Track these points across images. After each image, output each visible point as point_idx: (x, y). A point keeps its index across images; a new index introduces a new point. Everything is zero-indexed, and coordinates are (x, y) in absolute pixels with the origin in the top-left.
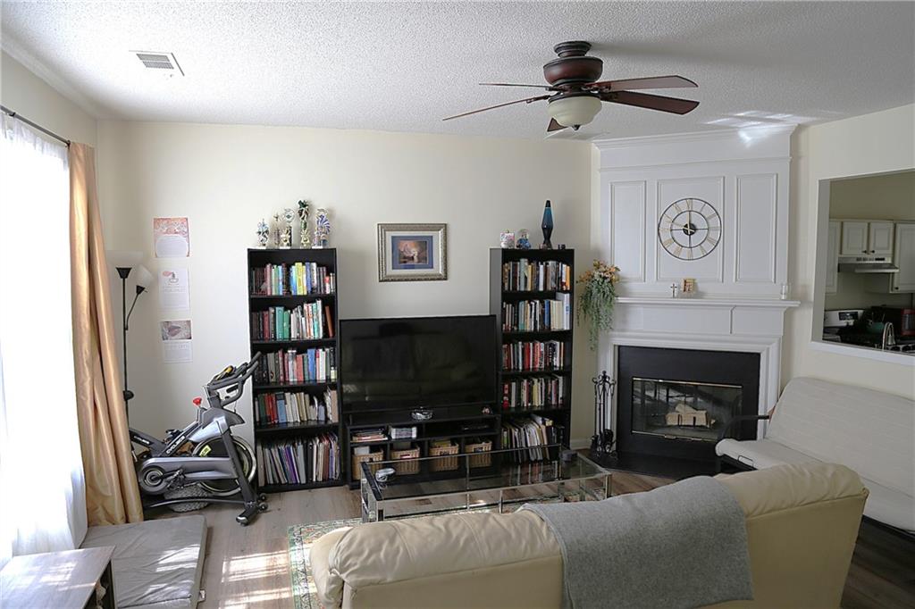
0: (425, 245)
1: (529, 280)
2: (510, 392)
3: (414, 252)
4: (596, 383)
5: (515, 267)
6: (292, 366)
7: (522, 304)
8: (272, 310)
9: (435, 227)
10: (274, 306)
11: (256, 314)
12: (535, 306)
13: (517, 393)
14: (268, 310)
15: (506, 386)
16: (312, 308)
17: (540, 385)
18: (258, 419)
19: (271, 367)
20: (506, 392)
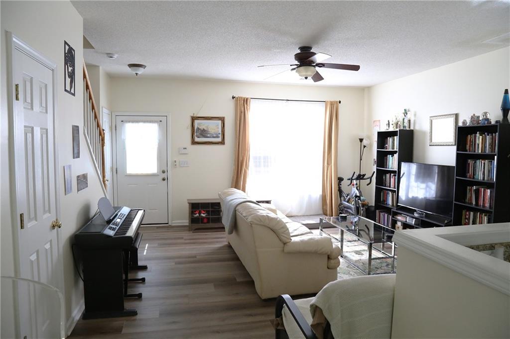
1: (480, 146)
2: (469, 218)
5: (475, 137)
6: (392, 181)
7: (478, 161)
9: (451, 115)
10: (390, 154)
11: (385, 158)
12: (484, 164)
13: (473, 219)
14: (387, 156)
15: (467, 213)
16: (396, 156)
17: (486, 218)
18: (382, 200)
19: (387, 180)
20: (467, 217)
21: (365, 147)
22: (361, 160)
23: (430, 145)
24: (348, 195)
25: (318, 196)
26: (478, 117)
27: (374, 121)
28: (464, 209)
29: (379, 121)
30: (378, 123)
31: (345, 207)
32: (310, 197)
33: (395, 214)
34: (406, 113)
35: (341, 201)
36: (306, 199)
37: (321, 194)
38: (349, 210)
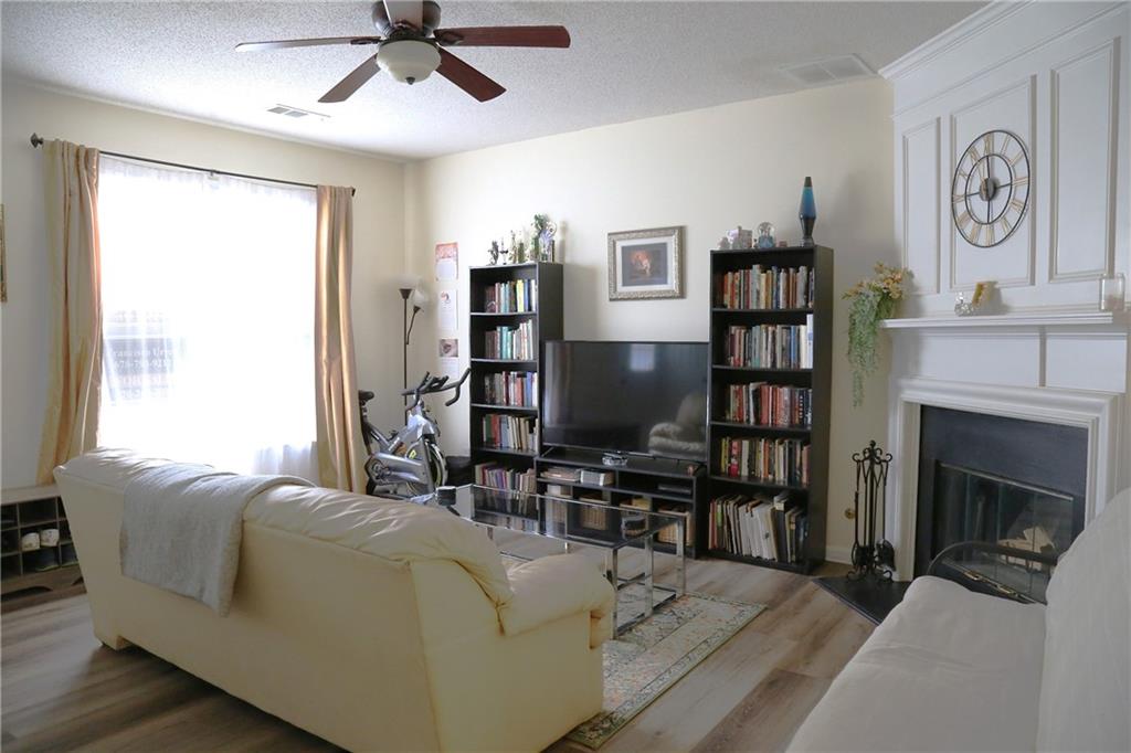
0: (657, 254)
1: (763, 295)
2: (740, 453)
3: (646, 264)
4: (858, 461)
5: (747, 277)
6: (514, 389)
7: (756, 330)
8: (499, 329)
9: (666, 231)
10: (502, 325)
11: (488, 334)
12: (774, 332)
13: (750, 456)
14: (496, 329)
15: (735, 444)
16: (527, 328)
17: (781, 449)
18: (485, 439)
19: (497, 388)
20: (734, 452)
21: (416, 309)
22: (406, 343)
23: (611, 300)
24: (394, 435)
25: (309, 447)
26: (750, 233)
27: (438, 246)
28: (725, 437)
29: (455, 244)
30: (451, 251)
31: (390, 469)
32: (287, 449)
33: (542, 467)
34: (541, 223)
35: (370, 453)
36: (278, 455)
37: (315, 440)
38: (404, 475)
